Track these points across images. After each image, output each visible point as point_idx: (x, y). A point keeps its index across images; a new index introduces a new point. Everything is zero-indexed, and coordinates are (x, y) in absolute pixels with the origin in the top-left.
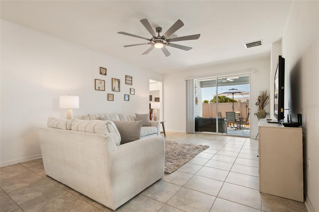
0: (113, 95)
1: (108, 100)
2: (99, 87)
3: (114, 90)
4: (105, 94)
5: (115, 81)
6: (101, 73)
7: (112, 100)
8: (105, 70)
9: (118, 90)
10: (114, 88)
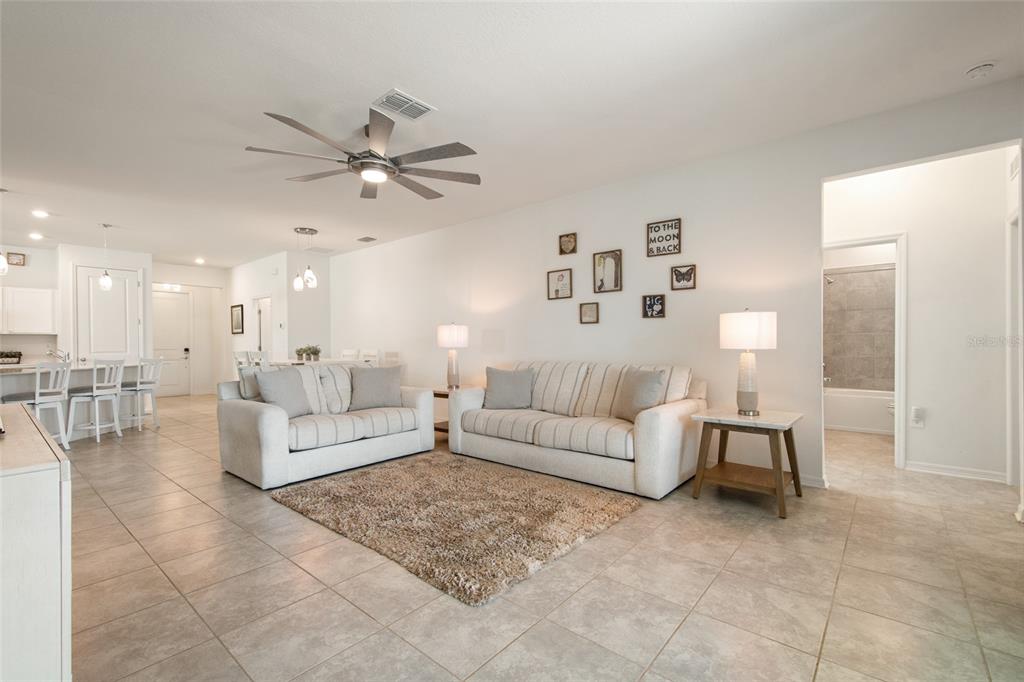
0: (595, 306)
1: (581, 322)
2: (557, 291)
3: (600, 288)
4: (571, 306)
5: (604, 259)
6: (562, 252)
7: (595, 320)
8: (572, 240)
9: (616, 286)
10: (602, 281)
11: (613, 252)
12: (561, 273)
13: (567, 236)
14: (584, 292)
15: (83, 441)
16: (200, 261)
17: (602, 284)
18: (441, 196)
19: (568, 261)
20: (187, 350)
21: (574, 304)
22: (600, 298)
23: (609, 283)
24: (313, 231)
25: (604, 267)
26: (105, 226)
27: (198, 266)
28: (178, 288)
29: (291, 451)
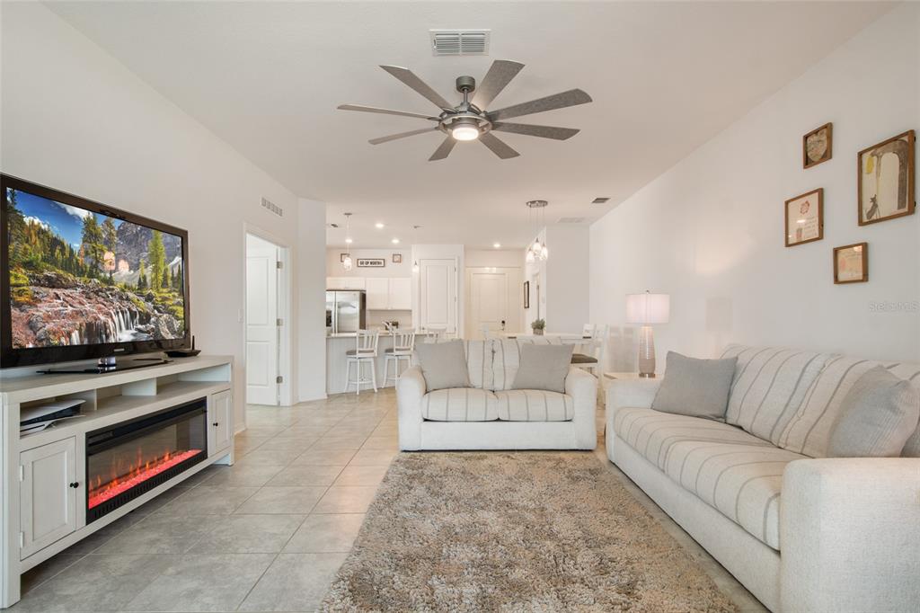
0: (861, 249)
1: (837, 283)
2: (800, 231)
4: (820, 255)
5: (879, 157)
6: (808, 162)
7: (859, 275)
8: (824, 138)
9: (901, 205)
10: (874, 200)
11: (895, 139)
12: (803, 200)
13: (816, 132)
14: (843, 226)
15: (389, 388)
16: (497, 246)
17: (875, 206)
18: (577, 131)
19: (818, 175)
20: (503, 322)
21: (823, 250)
22: (869, 234)
23: (889, 204)
24: (544, 203)
25: (878, 174)
26: (415, 227)
27: (496, 250)
28: (494, 270)
29: (426, 420)
